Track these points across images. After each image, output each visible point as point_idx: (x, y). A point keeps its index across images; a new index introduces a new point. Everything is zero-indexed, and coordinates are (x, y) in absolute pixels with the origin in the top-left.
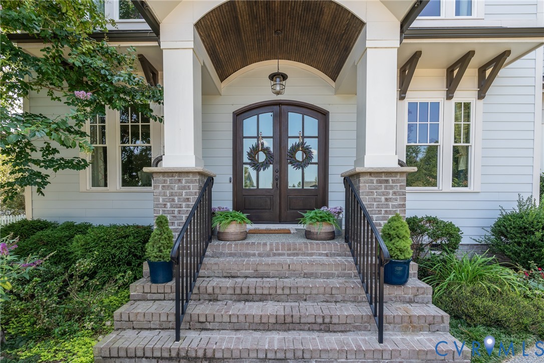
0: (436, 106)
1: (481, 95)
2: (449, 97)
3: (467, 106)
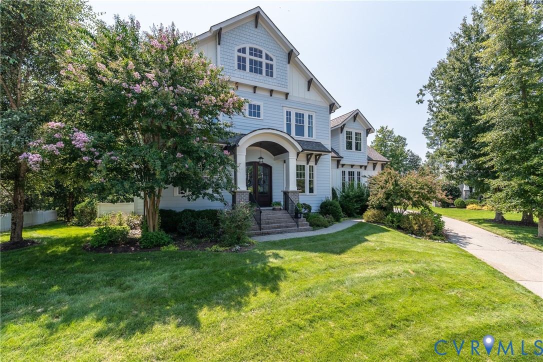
0: (304, 166)
1: (316, 164)
2: (308, 164)
3: (312, 166)
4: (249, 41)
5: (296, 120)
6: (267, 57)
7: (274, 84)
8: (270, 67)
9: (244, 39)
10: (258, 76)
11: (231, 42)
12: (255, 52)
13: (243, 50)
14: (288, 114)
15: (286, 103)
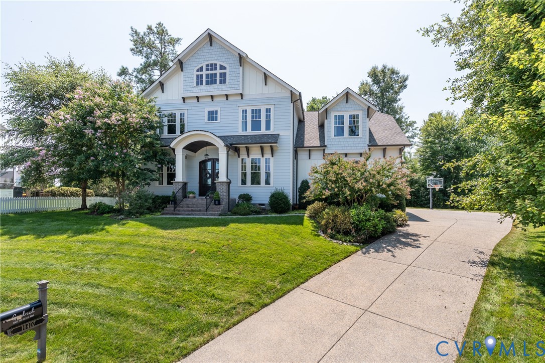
0: (259, 159)
1: (272, 156)
2: (263, 156)
3: (269, 159)
4: (206, 59)
5: (253, 116)
6: (222, 67)
7: (226, 89)
8: (223, 75)
9: (201, 60)
10: (213, 86)
11: (192, 65)
12: (211, 67)
13: (201, 69)
14: (245, 112)
15: (243, 102)
